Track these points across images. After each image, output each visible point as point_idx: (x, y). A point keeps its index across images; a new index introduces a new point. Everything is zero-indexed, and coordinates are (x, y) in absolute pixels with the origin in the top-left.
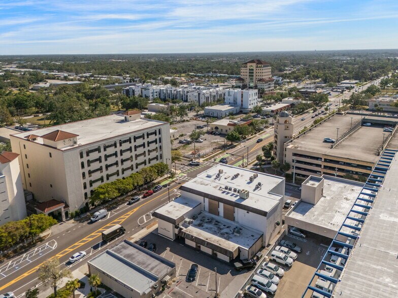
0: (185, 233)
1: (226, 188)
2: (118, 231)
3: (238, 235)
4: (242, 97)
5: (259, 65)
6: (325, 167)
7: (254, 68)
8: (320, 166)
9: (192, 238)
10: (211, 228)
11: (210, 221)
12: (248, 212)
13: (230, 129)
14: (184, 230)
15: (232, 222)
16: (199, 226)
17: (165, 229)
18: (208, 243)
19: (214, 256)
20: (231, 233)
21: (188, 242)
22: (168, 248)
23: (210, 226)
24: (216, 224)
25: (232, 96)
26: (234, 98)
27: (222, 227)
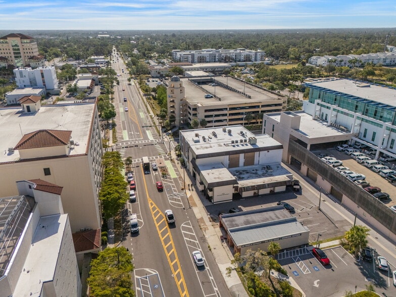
0: (244, 188)
1: (233, 142)
3: (272, 170)
4: (43, 77)
6: (230, 114)
7: (19, 44)
8: (226, 115)
9: (247, 189)
10: (250, 176)
12: (268, 152)
14: (240, 186)
15: (253, 166)
16: (240, 178)
18: (268, 184)
19: (272, 193)
20: (265, 172)
21: (245, 194)
22: (239, 207)
23: (245, 175)
24: (248, 173)
25: (27, 76)
26: (30, 79)
27: (254, 172)
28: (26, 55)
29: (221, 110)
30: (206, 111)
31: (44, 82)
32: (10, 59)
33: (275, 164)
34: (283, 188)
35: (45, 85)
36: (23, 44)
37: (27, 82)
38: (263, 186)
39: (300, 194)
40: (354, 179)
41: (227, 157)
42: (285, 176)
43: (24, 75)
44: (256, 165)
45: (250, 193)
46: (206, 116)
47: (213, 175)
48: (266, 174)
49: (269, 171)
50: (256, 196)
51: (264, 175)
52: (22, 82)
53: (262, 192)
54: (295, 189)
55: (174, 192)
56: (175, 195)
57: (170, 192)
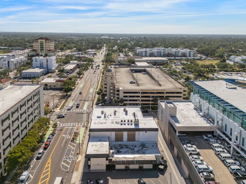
0: (116, 161)
1: (122, 121)
3: (146, 148)
4: (47, 62)
5: (47, 41)
6: (142, 97)
7: (44, 43)
8: (139, 97)
9: (120, 163)
10: (127, 151)
11: (121, 147)
12: (146, 132)
13: (57, 84)
14: (113, 159)
15: (135, 142)
16: (119, 152)
17: (98, 165)
18: (136, 161)
19: (141, 169)
20: (141, 149)
21: (118, 167)
22: (108, 178)
23: (125, 150)
24: (127, 148)
25: (39, 62)
27: (132, 148)
28: (47, 49)
29: (136, 93)
30: (124, 93)
31: (47, 65)
32: (37, 50)
33: (153, 143)
34: (150, 166)
35: (47, 67)
37: (39, 65)
38: (132, 162)
39: (163, 174)
40: (201, 170)
41: (114, 133)
42: (154, 155)
43: (37, 61)
44: (137, 141)
45: (123, 167)
46: (124, 96)
47: (96, 147)
48: (140, 152)
49: (144, 149)
50: (127, 169)
51: (138, 152)
52: (35, 64)
53: (132, 167)
54: (159, 168)
55: (70, 156)
56: (69, 158)
57: (68, 154)
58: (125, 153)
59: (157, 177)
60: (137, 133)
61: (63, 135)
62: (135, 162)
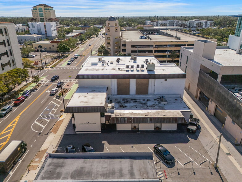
0: (117, 118)
1: (128, 67)
2: (19, 149)
3: (166, 103)
4: (45, 27)
6: (156, 52)
7: (43, 10)
9: (123, 120)
10: (136, 106)
11: (127, 101)
12: (166, 80)
13: (53, 46)
16: (122, 107)
17: (88, 123)
18: (151, 118)
19: (157, 130)
20: (157, 103)
21: (120, 127)
23: (132, 104)
24: (136, 102)
25: (36, 28)
26: (38, 29)
27: (144, 102)
29: (148, 46)
30: (133, 46)
32: (37, 20)
33: (175, 96)
34: (173, 127)
35: (46, 34)
36: (46, 10)
37: (36, 31)
38: (144, 120)
39: (196, 138)
41: (115, 81)
42: (179, 111)
43: (34, 26)
44: (151, 94)
45: (128, 127)
46: (132, 51)
48: (156, 107)
49: (162, 103)
50: (135, 131)
51: (153, 107)
52: (33, 31)
53: (143, 127)
54: (189, 130)
55: (50, 113)
56: (48, 116)
57: (47, 112)
58: (132, 108)
59: (187, 142)
60: (151, 81)
61: (47, 91)
62: (149, 119)
